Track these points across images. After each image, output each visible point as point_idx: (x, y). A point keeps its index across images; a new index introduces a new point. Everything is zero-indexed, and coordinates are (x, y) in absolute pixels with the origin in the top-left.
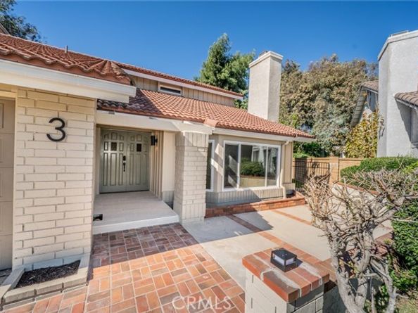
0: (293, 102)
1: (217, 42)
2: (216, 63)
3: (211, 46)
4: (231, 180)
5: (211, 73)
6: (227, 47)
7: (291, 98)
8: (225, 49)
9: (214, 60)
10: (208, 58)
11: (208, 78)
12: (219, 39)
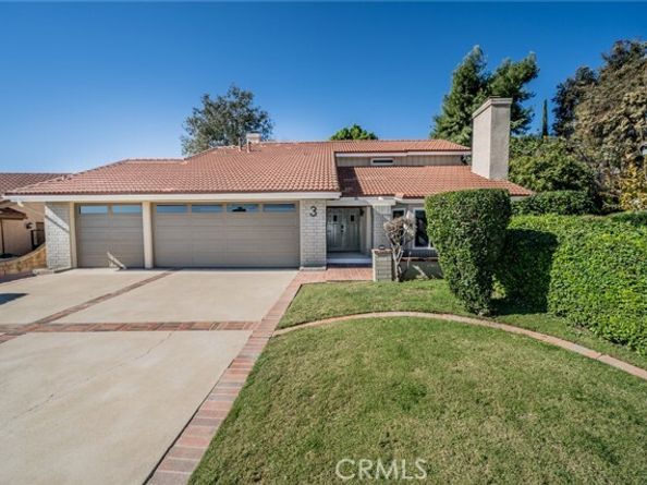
0: (608, 127)
1: (462, 63)
2: (463, 92)
3: (455, 71)
4: (421, 240)
5: (456, 109)
6: (481, 64)
7: (602, 120)
8: (475, 68)
9: (460, 88)
10: (451, 88)
11: (451, 116)
12: (467, 57)
